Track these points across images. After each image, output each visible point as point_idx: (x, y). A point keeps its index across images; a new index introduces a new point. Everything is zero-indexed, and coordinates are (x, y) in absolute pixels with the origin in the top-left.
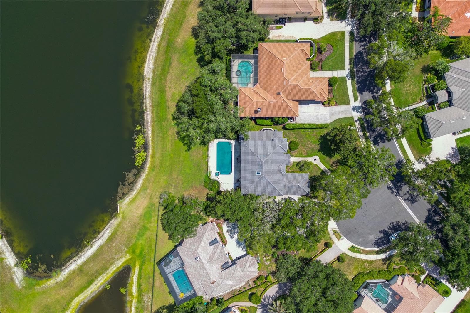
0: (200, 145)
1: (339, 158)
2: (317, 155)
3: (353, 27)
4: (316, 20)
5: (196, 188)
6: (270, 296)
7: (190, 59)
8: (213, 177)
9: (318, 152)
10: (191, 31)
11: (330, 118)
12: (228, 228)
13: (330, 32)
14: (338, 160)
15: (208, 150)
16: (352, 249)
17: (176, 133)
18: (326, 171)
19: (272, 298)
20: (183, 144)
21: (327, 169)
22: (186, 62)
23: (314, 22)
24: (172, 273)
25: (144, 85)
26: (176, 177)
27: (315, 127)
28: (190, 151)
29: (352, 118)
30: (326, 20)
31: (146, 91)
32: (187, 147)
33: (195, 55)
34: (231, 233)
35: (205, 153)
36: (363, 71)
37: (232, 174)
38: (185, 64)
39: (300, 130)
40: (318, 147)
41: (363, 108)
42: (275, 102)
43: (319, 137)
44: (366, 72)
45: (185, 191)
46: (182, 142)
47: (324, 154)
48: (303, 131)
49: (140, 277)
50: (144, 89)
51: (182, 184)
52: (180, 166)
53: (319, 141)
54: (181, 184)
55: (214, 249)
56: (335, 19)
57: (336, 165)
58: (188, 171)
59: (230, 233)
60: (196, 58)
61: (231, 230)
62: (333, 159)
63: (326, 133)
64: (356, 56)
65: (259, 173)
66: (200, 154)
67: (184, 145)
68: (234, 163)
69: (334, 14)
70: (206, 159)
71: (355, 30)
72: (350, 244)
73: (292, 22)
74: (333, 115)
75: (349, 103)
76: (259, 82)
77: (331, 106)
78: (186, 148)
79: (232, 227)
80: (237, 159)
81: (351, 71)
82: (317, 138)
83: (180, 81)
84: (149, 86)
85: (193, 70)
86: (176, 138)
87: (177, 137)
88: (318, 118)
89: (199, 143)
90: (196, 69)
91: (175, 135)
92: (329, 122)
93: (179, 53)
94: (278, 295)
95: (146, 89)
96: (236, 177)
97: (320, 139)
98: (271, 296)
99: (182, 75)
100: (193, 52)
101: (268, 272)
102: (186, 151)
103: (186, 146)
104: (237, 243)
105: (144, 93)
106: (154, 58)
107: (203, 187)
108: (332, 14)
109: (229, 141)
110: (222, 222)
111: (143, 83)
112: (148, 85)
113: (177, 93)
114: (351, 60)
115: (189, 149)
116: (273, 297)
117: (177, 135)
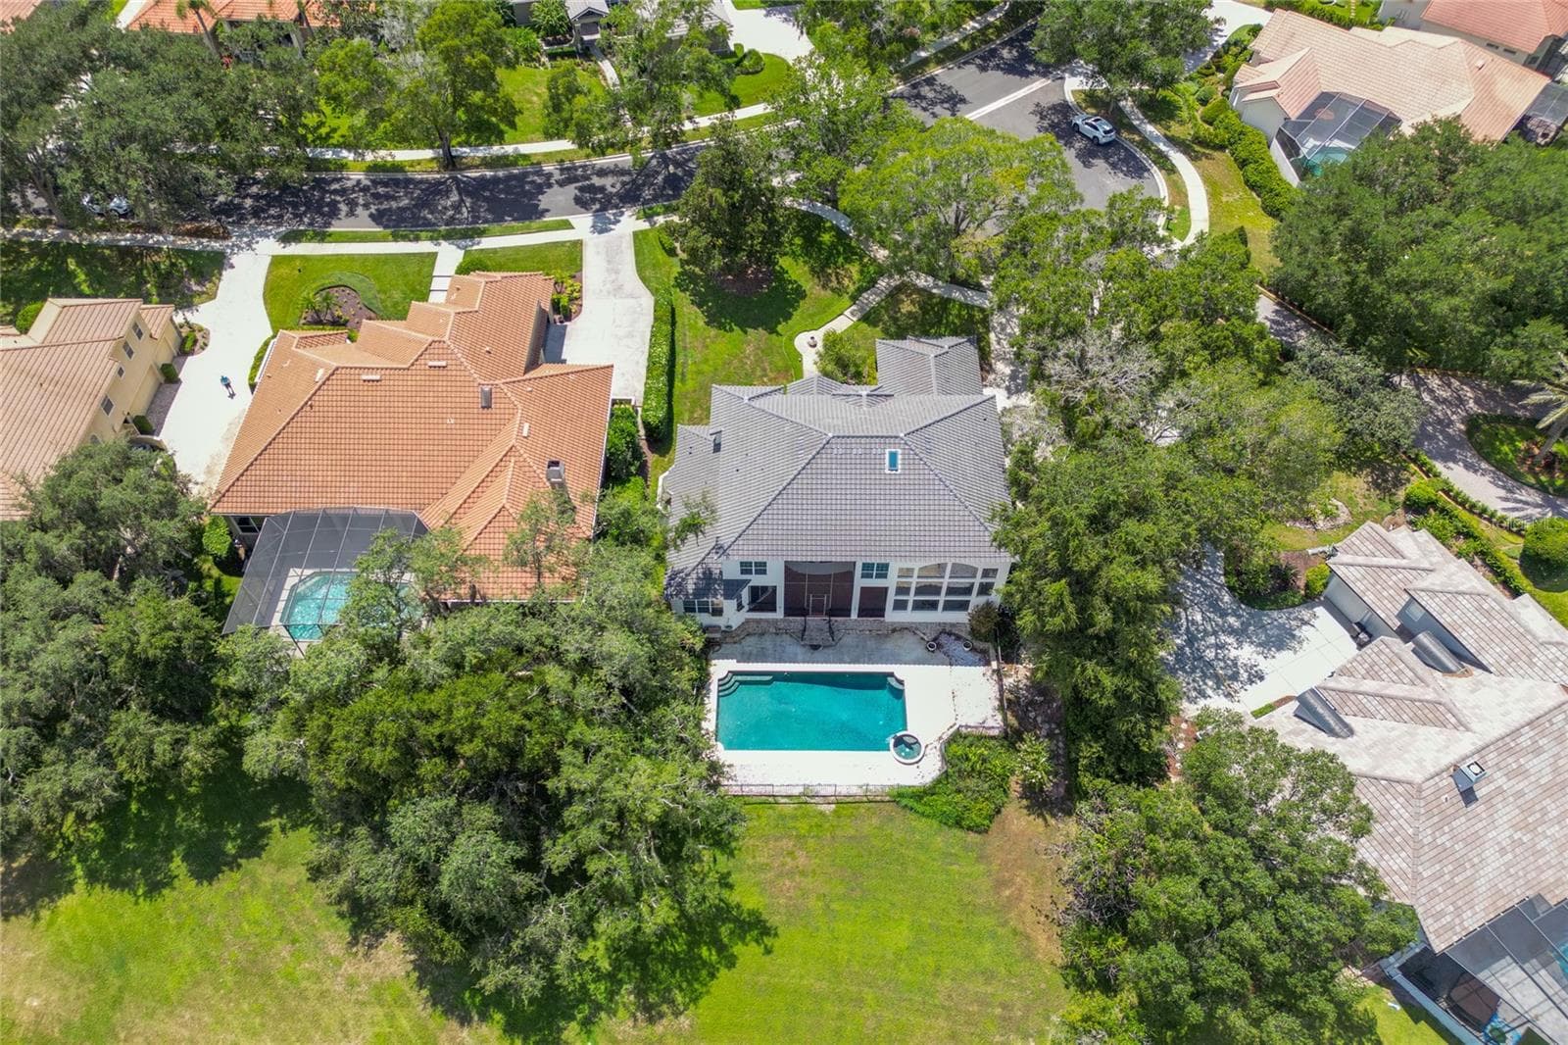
0: (731, 854)
1: (806, 268)
2: (791, 339)
3: (265, 235)
4: (188, 343)
5: (1001, 884)
6: (1506, 500)
7: (179, 928)
8: (928, 769)
9: (778, 334)
11: (631, 296)
12: (1209, 692)
13: (261, 301)
14: (812, 270)
15: (769, 800)
16: (1177, 230)
17: (651, 1020)
18: (861, 309)
19: (1510, 491)
20: (723, 972)
21: (854, 307)
22: (189, 951)
23: (192, 352)
26: (941, 1022)
27: (667, 328)
28: (773, 920)
29: (638, 236)
30: (203, 315)
32: (742, 939)
33: (166, 892)
34: (1235, 677)
35: (782, 817)
36: (457, 207)
37: (900, 671)
38: (205, 956)
39: (676, 392)
40: (756, 335)
41: (604, 209)
42: (526, 418)
43: (713, 332)
44: (462, 201)
45: (1029, 955)
46: (712, 976)
47: (788, 317)
48: (683, 381)
51: (989, 976)
52: (869, 995)
53: (731, 330)
54: (987, 982)
56: (208, 285)
57: (833, 278)
58: (899, 936)
59: (1236, 685)
60: (186, 884)
61: (1219, 681)
62: (809, 284)
63: (695, 308)
64: (386, 227)
65: (893, 456)
66: (791, 853)
67: (731, 961)
68: (841, 661)
69: (189, 289)
70: (822, 813)
71: (282, 229)
74: (620, 287)
75: (577, 245)
76: (409, 510)
77: (580, 291)
78: (747, 952)
79: (1198, 674)
80: (815, 648)
81: (448, 237)
82: (716, 336)
83: (302, 996)
85: (256, 907)
86: (684, 1021)
87: (677, 1014)
88: (630, 335)
89: (722, 858)
90: (255, 883)
91: (659, 1028)
92: (647, 301)
93: (117, 1002)
94: (1484, 465)
97: (721, 326)
98: (1502, 493)
99: (266, 978)
100: (145, 905)
101: (1387, 507)
102: (768, 951)
103: (738, 949)
104: (1279, 648)
107: (994, 839)
108: (183, 294)
109: (714, 687)
110: (1184, 726)
113: (379, 1012)
114: (396, 238)
115: (756, 927)
116: (1504, 487)
117: (661, 1016)
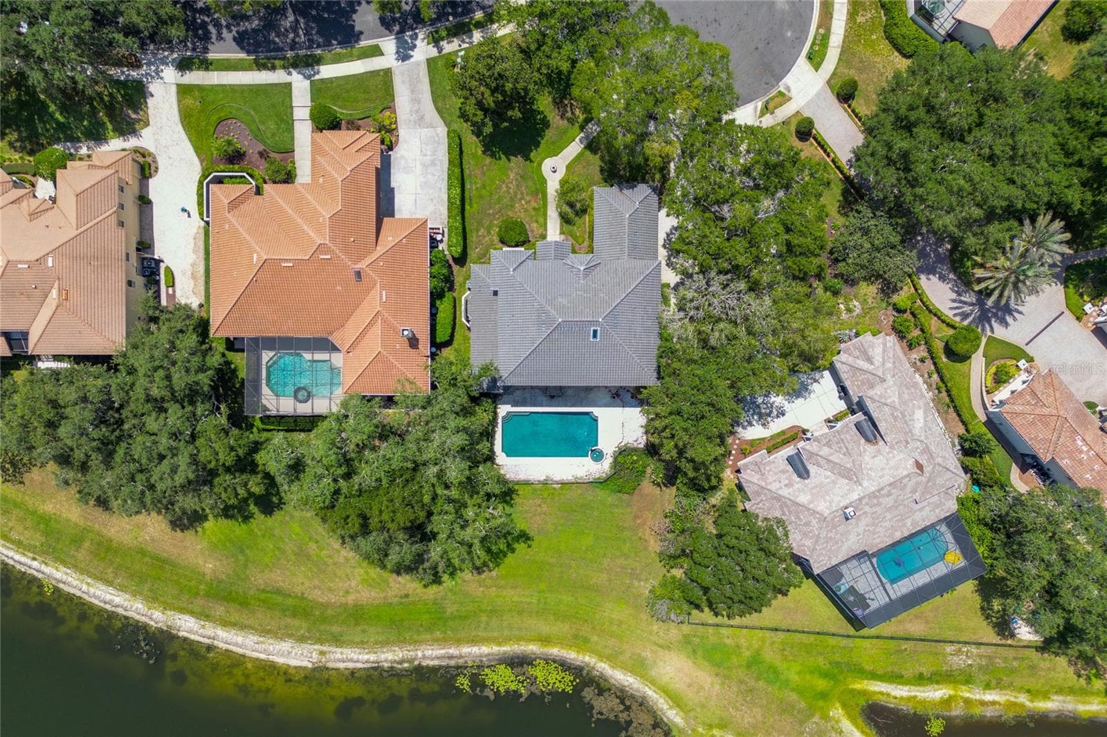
0: (512, 506)
1: (550, 99)
2: (540, 165)
3: (164, 62)
4: (145, 168)
5: (636, 517)
6: (954, 301)
7: (264, 536)
8: (605, 466)
9: (531, 161)
10: (182, 531)
11: (431, 126)
12: (754, 423)
13: (180, 128)
14: (554, 101)
15: (527, 483)
16: (815, 59)
17: (479, 573)
18: (587, 137)
19: (959, 294)
20: (510, 554)
21: (582, 135)
22: (271, 546)
23: (151, 176)
24: (888, 586)
25: (341, 666)
26: (605, 575)
27: (457, 171)
28: (531, 534)
29: (430, 62)
30: (146, 139)
31: (357, 661)
32: (518, 541)
33: (251, 520)
34: (769, 415)
35: (535, 490)
36: (295, 29)
37: (596, 411)
38: (278, 548)
39: (467, 214)
40: (517, 161)
41: (402, 31)
42: (382, 288)
43: (488, 160)
44: (297, 21)
45: (646, 548)
46: (505, 556)
47: (537, 145)
48: (471, 205)
49: (895, 678)
50: (351, 665)
51: (627, 557)
52: (573, 564)
53: (500, 159)
54: (626, 559)
55: (819, 466)
56: (141, 113)
57: (569, 109)
58: (588, 540)
59: (769, 419)
60: (259, 517)
61: (761, 416)
62: (553, 116)
63: (475, 138)
64: (249, 52)
65: (595, 332)
66: (540, 506)
67: (513, 551)
68: (566, 406)
69: (129, 117)
70: (554, 489)
71: (175, 55)
72: (802, 62)
73: (152, 239)
74: (422, 118)
75: (388, 73)
76: (324, 336)
77: (396, 122)
78: (520, 547)
79: (751, 411)
80: (552, 397)
81: (295, 65)
82: (490, 163)
83: (326, 564)
84: (342, 653)
85: (296, 527)
86: (494, 573)
87: (490, 571)
88: (433, 163)
89: (507, 508)
90: (292, 517)
91: (483, 576)
92: (442, 131)
93: (245, 566)
94: (951, 276)
95: (351, 660)
96: (604, 401)
97: (493, 155)
98: (954, 296)
99: (308, 557)
100: (244, 526)
101: (884, 305)
102: (529, 546)
103: (516, 545)
104: (797, 397)
105: (365, 666)
106: (261, 639)
107: (636, 497)
108: (127, 122)
109: (500, 421)
110: (737, 442)
111: (333, 669)
112: (339, 656)
113: (362, 572)
114: (260, 66)
115: (524, 537)
116: (956, 292)
117: (484, 571)
